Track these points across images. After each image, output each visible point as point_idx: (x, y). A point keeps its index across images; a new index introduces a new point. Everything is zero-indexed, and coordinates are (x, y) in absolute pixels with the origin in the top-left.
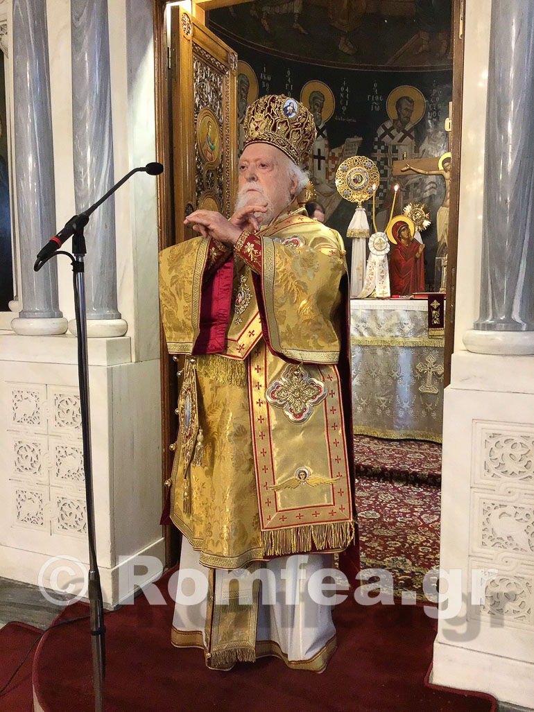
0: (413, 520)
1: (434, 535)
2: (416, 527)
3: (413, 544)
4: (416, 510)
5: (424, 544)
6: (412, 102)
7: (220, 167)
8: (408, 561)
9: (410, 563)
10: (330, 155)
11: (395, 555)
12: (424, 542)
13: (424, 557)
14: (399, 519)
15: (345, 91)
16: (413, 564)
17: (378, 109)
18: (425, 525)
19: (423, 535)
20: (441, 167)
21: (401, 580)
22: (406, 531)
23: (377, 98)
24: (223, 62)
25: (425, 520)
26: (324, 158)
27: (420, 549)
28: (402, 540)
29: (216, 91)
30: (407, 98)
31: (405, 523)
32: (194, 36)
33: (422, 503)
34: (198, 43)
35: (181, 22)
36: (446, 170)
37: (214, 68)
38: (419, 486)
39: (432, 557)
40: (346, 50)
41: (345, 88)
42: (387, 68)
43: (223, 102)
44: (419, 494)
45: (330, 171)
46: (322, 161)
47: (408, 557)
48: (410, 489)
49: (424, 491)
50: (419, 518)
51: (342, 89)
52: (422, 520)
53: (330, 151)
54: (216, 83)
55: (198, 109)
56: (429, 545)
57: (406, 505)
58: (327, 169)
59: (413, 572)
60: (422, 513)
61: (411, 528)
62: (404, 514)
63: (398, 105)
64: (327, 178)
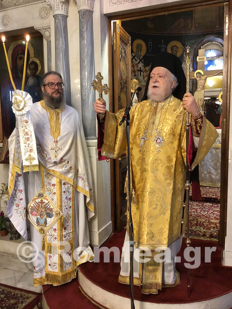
0: (198, 214)
1: (207, 219)
2: (200, 216)
3: (201, 222)
4: (198, 210)
5: (205, 222)
6: (177, 47)
7: (126, 81)
8: (201, 228)
9: (202, 229)
10: (145, 70)
11: (195, 226)
12: (205, 221)
13: (207, 226)
14: (192, 214)
15: (150, 44)
16: (204, 229)
17: (164, 50)
18: (203, 215)
19: (204, 219)
20: (195, 76)
21: (201, 234)
22: (197, 218)
23: (163, 46)
24: (127, 41)
25: (202, 213)
26: (142, 71)
27: (204, 223)
28: (196, 221)
29: (125, 52)
30: (176, 46)
31: (196, 215)
32: (120, 32)
33: (199, 208)
34: (121, 34)
35: (117, 27)
36: (197, 77)
37: (125, 43)
38: (196, 202)
39: (210, 226)
40: (150, 26)
41: (150, 42)
42: (167, 34)
43: (127, 56)
44: (197, 205)
45: (145, 76)
46: (142, 72)
47: (201, 226)
48: (193, 203)
49: (199, 203)
50: (200, 213)
51: (149, 43)
52: (201, 214)
53: (144, 68)
54: (125, 49)
55: (120, 59)
56: (207, 222)
57: (194, 209)
58: (144, 75)
59: (204, 231)
60: (200, 211)
61: (198, 216)
62: (194, 212)
63: (172, 49)
64: (144, 79)
